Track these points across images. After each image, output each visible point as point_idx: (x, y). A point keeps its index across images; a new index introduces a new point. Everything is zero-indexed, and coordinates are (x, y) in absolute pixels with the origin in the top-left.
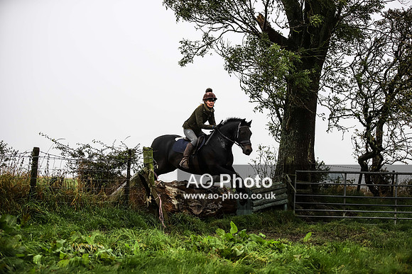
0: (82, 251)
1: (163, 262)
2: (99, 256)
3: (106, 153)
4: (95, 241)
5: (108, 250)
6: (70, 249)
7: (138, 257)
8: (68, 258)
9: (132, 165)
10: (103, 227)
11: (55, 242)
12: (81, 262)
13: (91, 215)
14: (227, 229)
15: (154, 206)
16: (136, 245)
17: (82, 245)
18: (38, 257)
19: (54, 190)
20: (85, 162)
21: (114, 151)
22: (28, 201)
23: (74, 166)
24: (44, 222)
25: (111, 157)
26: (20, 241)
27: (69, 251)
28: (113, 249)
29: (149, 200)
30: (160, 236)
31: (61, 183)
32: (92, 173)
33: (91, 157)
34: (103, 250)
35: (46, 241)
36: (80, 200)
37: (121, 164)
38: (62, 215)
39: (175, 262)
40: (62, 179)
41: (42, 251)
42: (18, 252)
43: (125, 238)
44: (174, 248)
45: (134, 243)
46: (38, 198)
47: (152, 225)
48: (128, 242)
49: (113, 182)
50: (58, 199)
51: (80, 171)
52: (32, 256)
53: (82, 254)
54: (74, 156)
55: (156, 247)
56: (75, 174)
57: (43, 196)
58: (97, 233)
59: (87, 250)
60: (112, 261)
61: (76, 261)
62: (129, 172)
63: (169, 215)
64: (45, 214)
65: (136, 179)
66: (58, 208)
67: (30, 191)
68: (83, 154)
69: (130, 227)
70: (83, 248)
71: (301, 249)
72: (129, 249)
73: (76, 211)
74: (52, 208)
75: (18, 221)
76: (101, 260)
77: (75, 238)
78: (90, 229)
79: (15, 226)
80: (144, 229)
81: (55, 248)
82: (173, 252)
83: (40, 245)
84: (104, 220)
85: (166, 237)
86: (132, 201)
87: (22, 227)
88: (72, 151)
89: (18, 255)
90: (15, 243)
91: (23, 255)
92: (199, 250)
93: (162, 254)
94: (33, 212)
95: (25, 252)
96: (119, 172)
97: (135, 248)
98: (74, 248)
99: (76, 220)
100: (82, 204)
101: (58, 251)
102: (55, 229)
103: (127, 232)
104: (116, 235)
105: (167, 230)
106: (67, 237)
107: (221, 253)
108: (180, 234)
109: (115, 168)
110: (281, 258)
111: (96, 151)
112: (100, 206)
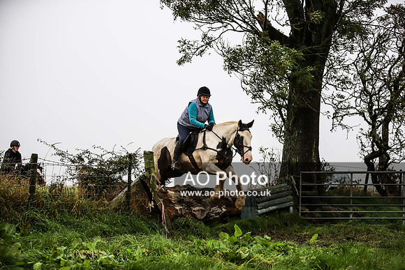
0: (83, 257)
1: (167, 266)
2: (101, 262)
3: (106, 158)
4: (97, 248)
5: (110, 256)
6: (71, 255)
7: (140, 262)
8: (69, 265)
9: (133, 170)
10: (104, 234)
11: (55, 249)
12: (82, 268)
13: (92, 222)
14: (231, 232)
15: (157, 211)
16: (139, 250)
17: (83, 251)
18: (38, 264)
19: (54, 197)
20: (85, 168)
21: (114, 156)
22: (27, 209)
23: (73, 172)
24: (45, 230)
25: (111, 162)
26: (20, 249)
27: (70, 258)
28: (115, 255)
29: (151, 205)
30: (163, 241)
31: (61, 190)
32: (92, 179)
33: (91, 162)
34: (104, 256)
35: (47, 249)
36: (80, 207)
37: (121, 169)
38: (62, 222)
39: (178, 266)
40: (62, 185)
41: (42, 259)
42: (17, 260)
43: (127, 243)
44: (177, 252)
45: (136, 248)
46: (38, 205)
47: (154, 230)
48: (131, 248)
49: (114, 187)
50: (58, 206)
51: (81, 177)
52: (32, 264)
53: (83, 260)
54: (73, 162)
55: (159, 251)
56: (75, 180)
57: (43, 204)
58: (98, 240)
59: (89, 256)
60: (114, 267)
61: (77, 268)
62: (129, 177)
63: (172, 220)
64: (45, 222)
65: (137, 184)
66: (58, 215)
67: (29, 199)
68: (83, 160)
69: (133, 232)
70: (85, 254)
71: (308, 251)
72: (131, 254)
73: (77, 218)
74: (52, 215)
75: (18, 230)
76: (102, 266)
77: (75, 244)
78: (91, 236)
79: (14, 234)
80: (146, 234)
81: (56, 255)
82: (176, 257)
83: (40, 253)
84: (105, 226)
85: (169, 242)
86: (134, 207)
87: (22, 235)
88: (72, 157)
89: (18, 263)
90: (14, 252)
91: (23, 263)
92: (203, 254)
93: (165, 259)
94: (33, 220)
95: (25, 260)
96: (120, 178)
97: (138, 253)
98: (75, 254)
99: (77, 227)
100: (83, 211)
101: (58, 258)
102: (56, 236)
103: (129, 238)
104: (117, 241)
105: (170, 236)
106: (68, 244)
107: (225, 257)
108: (184, 239)
109: (115, 173)
110: (287, 261)
111: (96, 157)
112: (101, 213)
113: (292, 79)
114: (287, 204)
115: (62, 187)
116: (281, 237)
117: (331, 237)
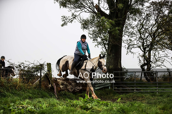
0: (21, 108)
1: (56, 112)
2: (28, 110)
3: (31, 66)
4: (27, 104)
5: (32, 107)
6: (16, 107)
7: (45, 110)
8: (15, 111)
9: (42, 71)
10: (30, 98)
11: (9, 104)
12: (20, 113)
13: (25, 93)
14: (84, 97)
15: (52, 88)
16: (44, 105)
17: (21, 105)
18: (2, 111)
19: (9, 82)
20: (22, 70)
21: (34, 65)
23: (17, 72)
24: (5, 96)
25: (33, 68)
27: (15, 108)
28: (35, 107)
29: (50, 86)
30: (55, 101)
31: (11, 80)
32: (25, 75)
33: (24, 68)
34: (30, 107)
35: (5, 104)
36: (20, 87)
37: (37, 71)
38: (12, 93)
39: (61, 112)
41: (4, 109)
43: (40, 102)
44: (61, 106)
46: (2, 86)
47: (51, 96)
48: (41, 104)
49: (34, 78)
50: (10, 86)
51: (20, 74)
53: (21, 109)
55: (53, 105)
56: (18, 75)
57: (4, 85)
58: (27, 100)
59: (23, 107)
60: (34, 112)
61: (18, 112)
62: (41, 74)
63: (59, 92)
64: (5, 93)
65: (44, 77)
66: (10, 90)
68: (21, 67)
69: (42, 97)
70: (21, 106)
71: (116, 105)
72: (41, 107)
73: (18, 91)
74: (8, 90)
76: (29, 112)
77: (18, 102)
78: (24, 99)
80: (48, 98)
81: (9, 107)
82: (61, 108)
83: (3, 106)
84: (31, 95)
85: (58, 101)
86: (43, 86)
88: (16, 66)
92: (72, 106)
93: (56, 109)
96: (37, 74)
97: (44, 106)
99: (18, 95)
100: (21, 88)
101: (10, 108)
102: (9, 99)
103: (41, 99)
104: (35, 101)
105: (58, 99)
106: (14, 102)
107: (81, 107)
108: (64, 100)
109: (35, 72)
110: (108, 109)
111: (26, 65)
112: (29, 89)
113: (110, 33)
114: (108, 85)
115: (12, 78)
116: (105, 100)
117: (126, 99)
